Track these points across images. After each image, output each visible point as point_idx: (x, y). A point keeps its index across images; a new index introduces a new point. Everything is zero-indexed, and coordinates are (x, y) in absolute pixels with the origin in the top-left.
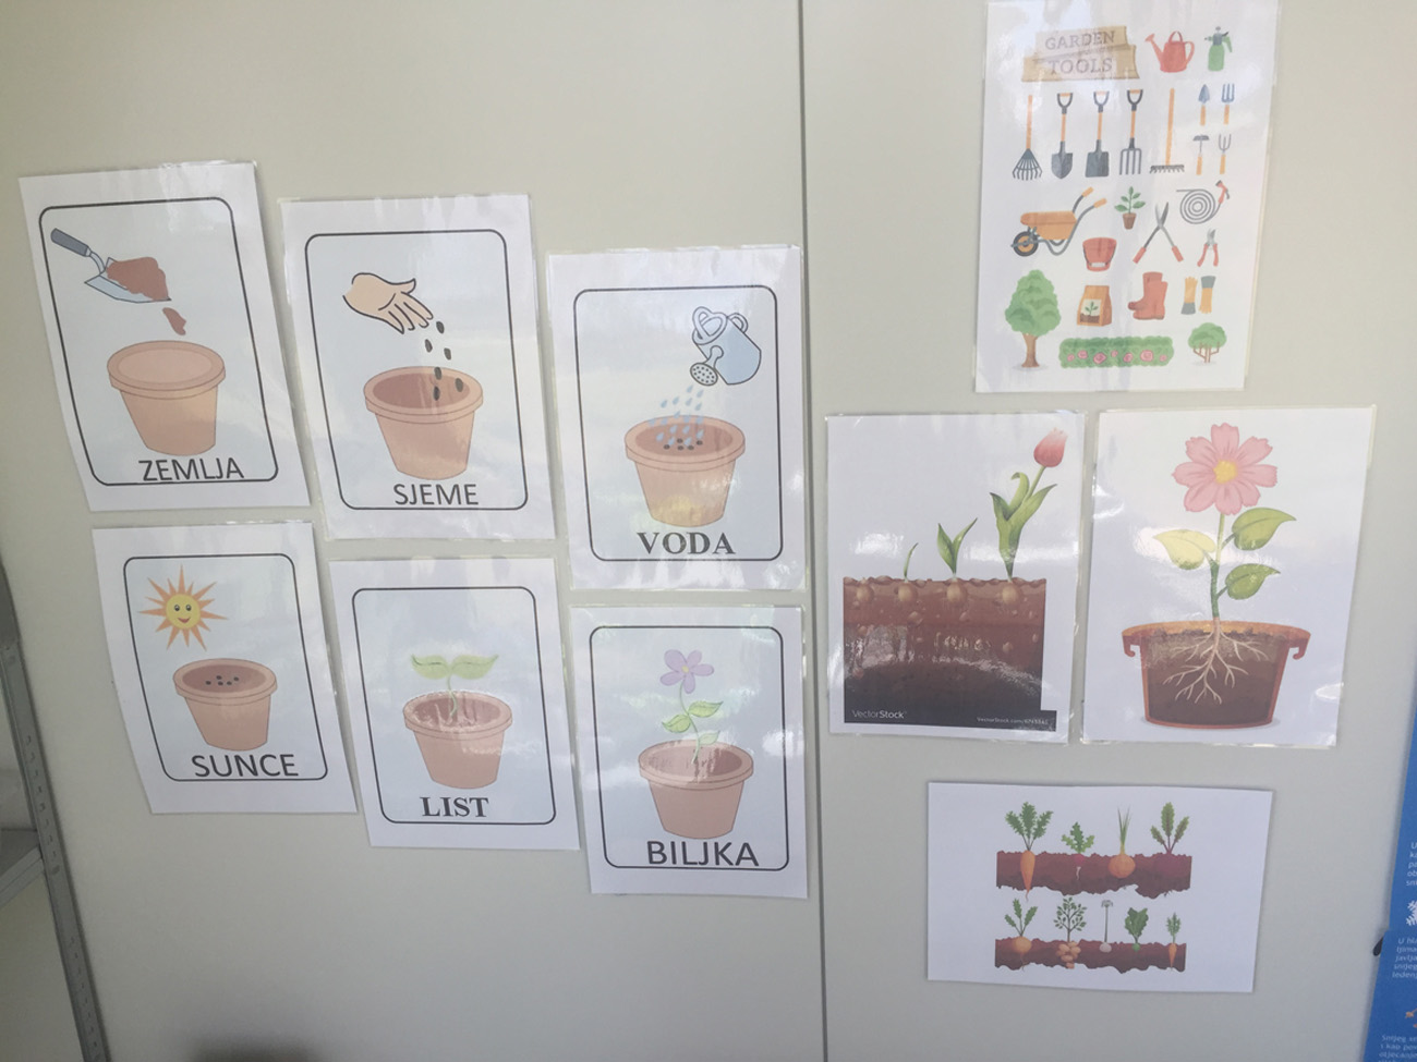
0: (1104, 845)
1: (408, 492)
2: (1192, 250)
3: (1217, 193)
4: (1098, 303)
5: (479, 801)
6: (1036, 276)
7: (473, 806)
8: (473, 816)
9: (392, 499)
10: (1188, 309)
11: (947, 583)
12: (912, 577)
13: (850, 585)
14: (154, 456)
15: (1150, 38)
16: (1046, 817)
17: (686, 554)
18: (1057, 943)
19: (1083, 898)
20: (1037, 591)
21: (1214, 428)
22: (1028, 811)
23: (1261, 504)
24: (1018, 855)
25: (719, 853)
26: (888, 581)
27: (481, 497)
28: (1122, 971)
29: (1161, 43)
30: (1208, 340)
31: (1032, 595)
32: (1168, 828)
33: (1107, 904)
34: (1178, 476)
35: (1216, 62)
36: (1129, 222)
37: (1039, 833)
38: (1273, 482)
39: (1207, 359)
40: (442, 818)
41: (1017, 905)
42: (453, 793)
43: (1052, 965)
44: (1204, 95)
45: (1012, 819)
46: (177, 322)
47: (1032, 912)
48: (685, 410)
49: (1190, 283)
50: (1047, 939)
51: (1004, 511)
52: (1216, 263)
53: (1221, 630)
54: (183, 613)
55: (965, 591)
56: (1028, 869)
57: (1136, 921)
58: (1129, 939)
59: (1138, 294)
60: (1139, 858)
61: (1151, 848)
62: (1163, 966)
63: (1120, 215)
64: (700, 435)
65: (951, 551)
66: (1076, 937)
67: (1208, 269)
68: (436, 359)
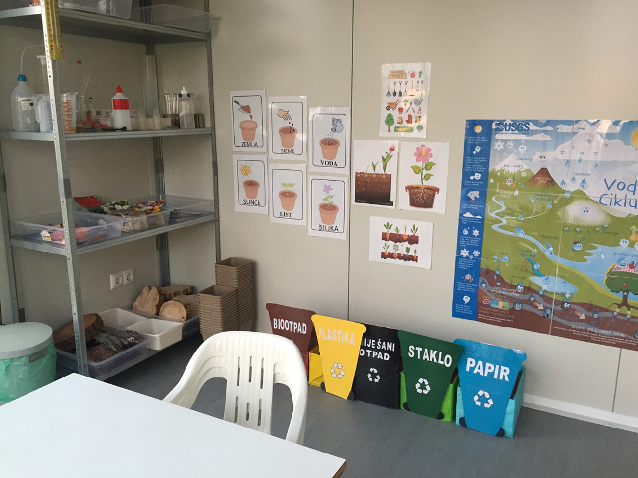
0: (402, 232)
1: (283, 150)
2: (417, 111)
3: (421, 100)
4: (401, 120)
5: (290, 213)
6: (390, 114)
7: (289, 214)
8: (289, 217)
9: (281, 151)
11: (374, 174)
12: (368, 172)
13: (357, 173)
14: (244, 141)
15: (409, 72)
16: (391, 225)
17: (329, 165)
18: (393, 253)
19: (398, 244)
20: (389, 176)
21: (421, 145)
22: (388, 223)
23: (430, 161)
24: (386, 233)
25: (331, 228)
26: (363, 173)
27: (295, 152)
28: (405, 261)
29: (411, 73)
30: (420, 128)
31: (389, 177)
32: (414, 230)
33: (402, 245)
34: (415, 155)
35: (420, 77)
36: (405, 105)
37: (390, 229)
38: (432, 157)
39: (419, 132)
40: (283, 217)
41: (386, 244)
42: (286, 211)
43: (392, 258)
44: (418, 82)
45: (385, 225)
46: (251, 117)
47: (389, 246)
48: (331, 137)
49: (416, 117)
50: (391, 253)
51: (384, 160)
52: (421, 113)
53: (423, 187)
54: (246, 171)
55: (377, 176)
56: (388, 236)
57: (408, 250)
58: (406, 254)
59: (407, 119)
60: (408, 235)
61: (411, 234)
62: (413, 261)
63: (404, 103)
64: (332, 142)
65: (375, 167)
66: (397, 252)
67: (419, 114)
68: (291, 125)
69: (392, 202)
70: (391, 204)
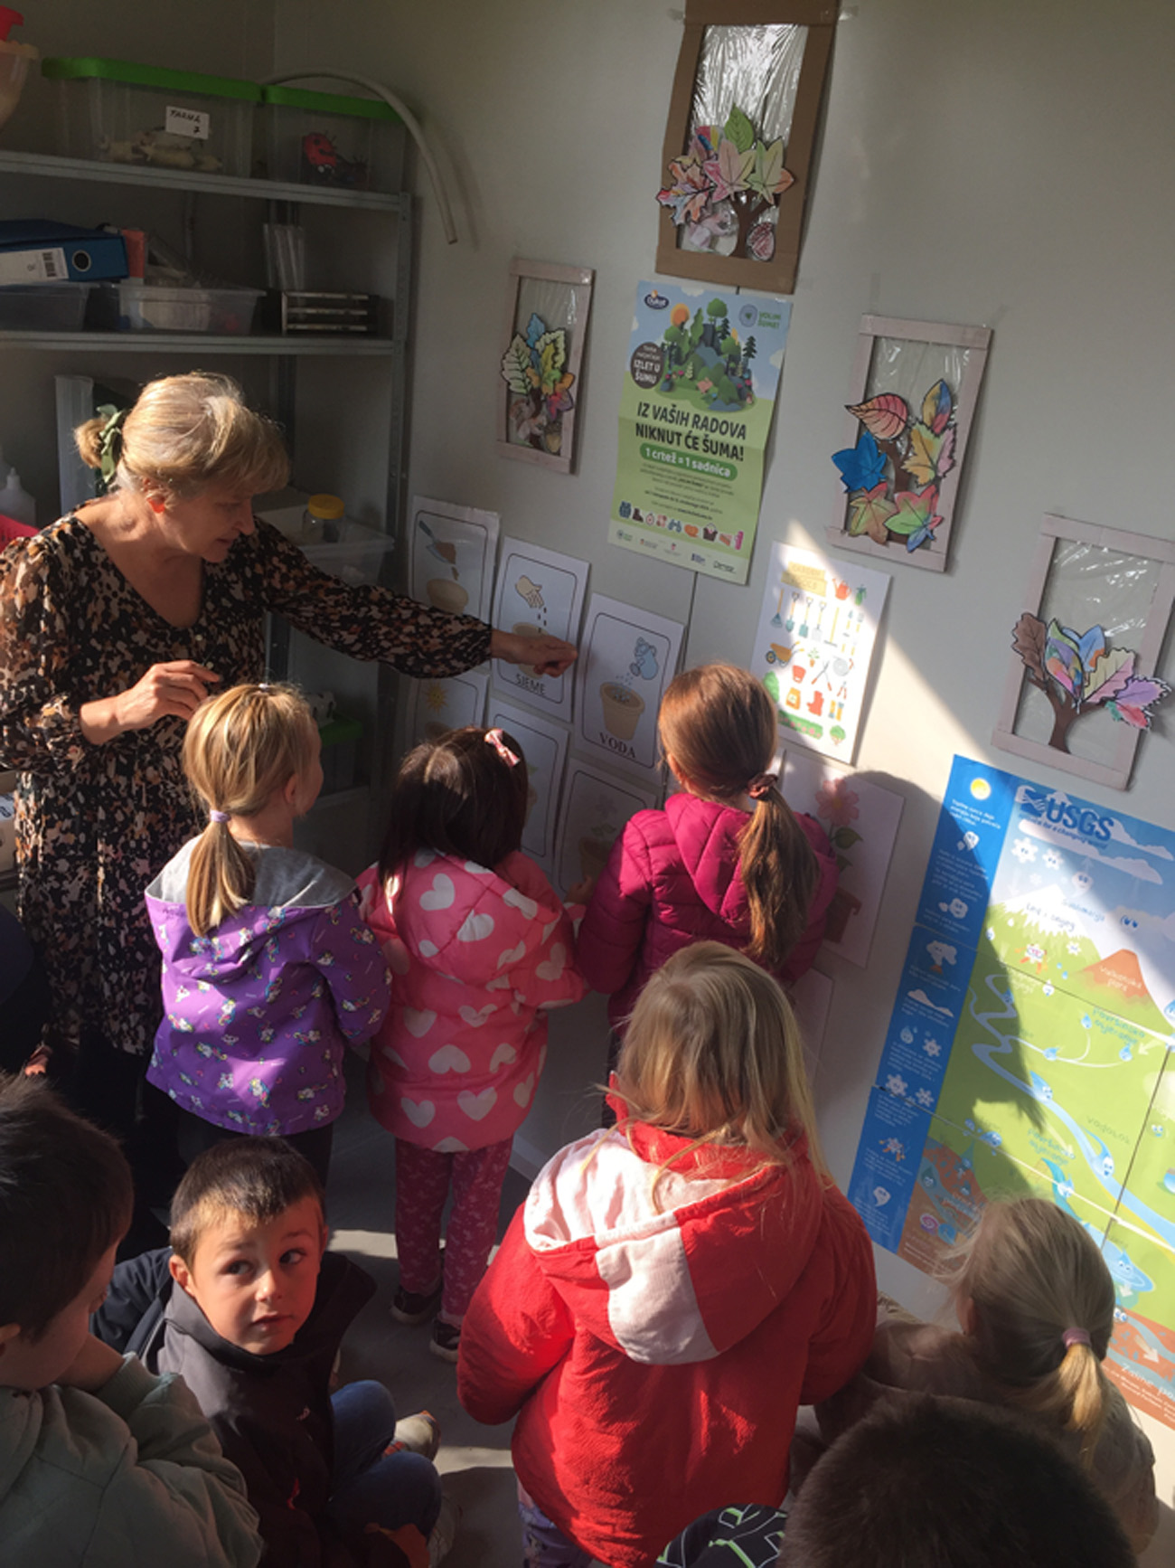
1: (520, 678)
2: (836, 689)
3: (849, 663)
4: (795, 697)
6: (772, 674)
9: (515, 679)
10: (831, 715)
15: (834, 580)
17: (617, 750)
21: (837, 780)
23: (850, 826)
27: (546, 694)
29: (838, 584)
30: (837, 734)
34: (818, 798)
35: (860, 601)
36: (812, 663)
38: (857, 818)
39: (836, 743)
44: (850, 615)
46: (456, 574)
48: (625, 684)
49: (833, 704)
52: (845, 697)
54: (436, 699)
59: (812, 700)
63: (809, 659)
64: (628, 697)
67: (840, 700)
68: (540, 624)
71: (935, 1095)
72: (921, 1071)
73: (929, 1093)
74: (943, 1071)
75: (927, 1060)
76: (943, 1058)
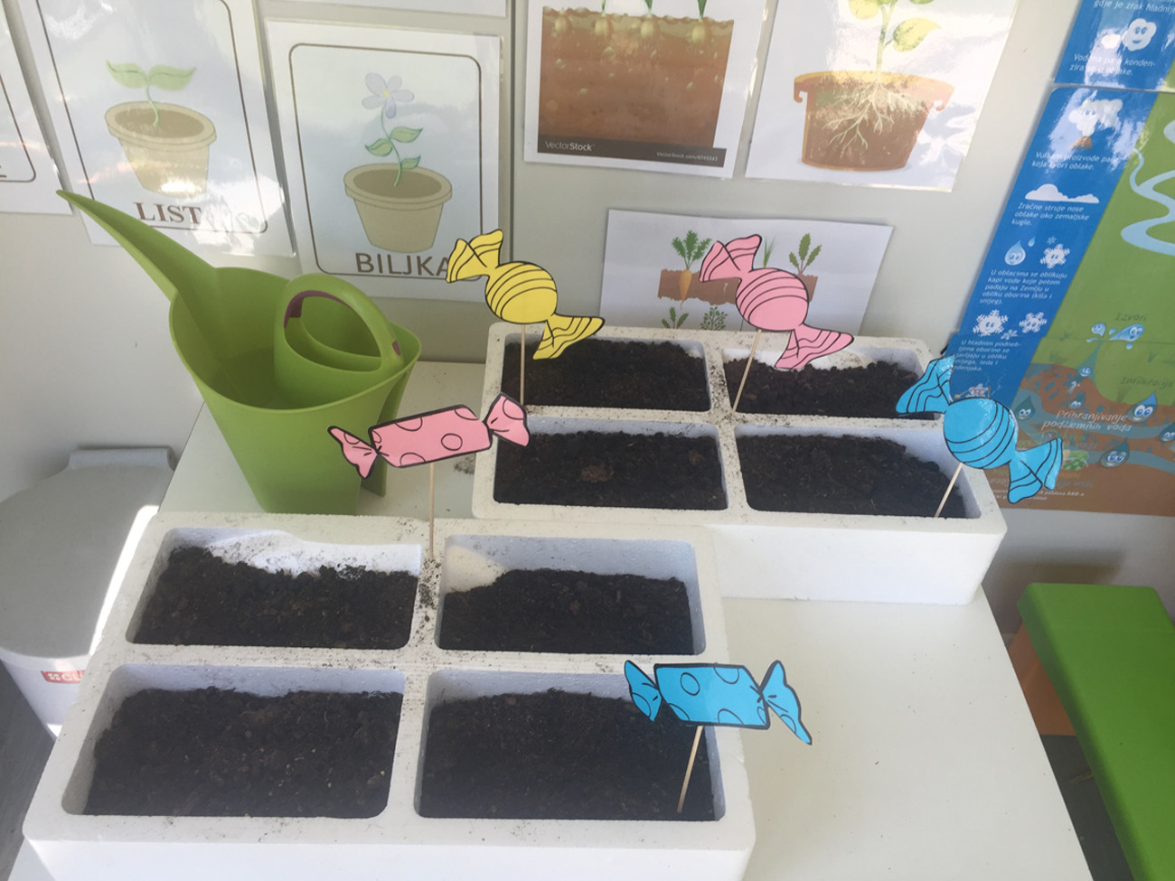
5: (192, 210)
7: (187, 214)
8: (188, 222)
11: (643, 19)
12: (609, 11)
13: (549, 15)
16: (705, 243)
19: (726, 308)
20: (724, 32)
22: (692, 238)
24: (679, 273)
25: (421, 265)
26: (586, 13)
31: (719, 37)
32: (803, 256)
37: (698, 257)
40: (158, 223)
41: (672, 311)
42: (166, 201)
45: (677, 244)
47: (684, 317)
53: (881, 81)
55: (657, 27)
56: (686, 284)
69: (722, 153)
70: (718, 158)
71: (1050, 315)
72: (1031, 293)
73: (1041, 314)
74: (1066, 284)
75: (1043, 275)
76: (1070, 267)
